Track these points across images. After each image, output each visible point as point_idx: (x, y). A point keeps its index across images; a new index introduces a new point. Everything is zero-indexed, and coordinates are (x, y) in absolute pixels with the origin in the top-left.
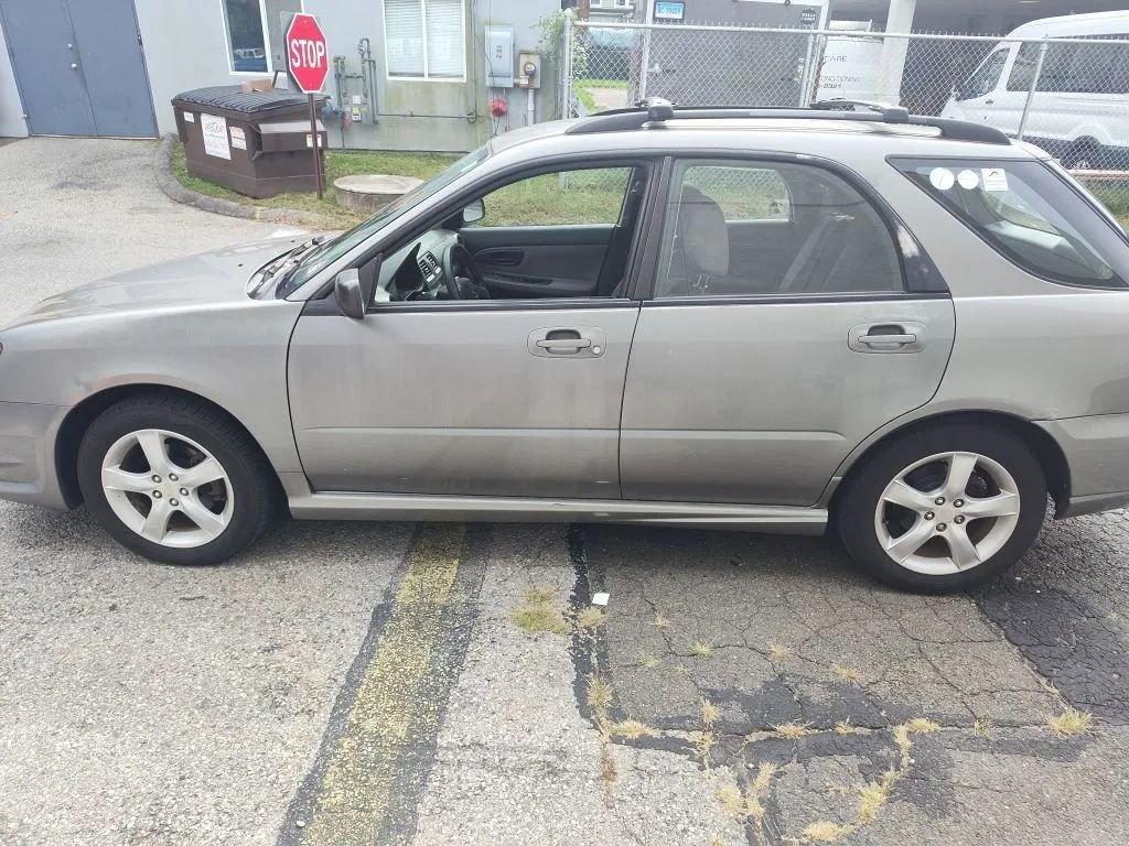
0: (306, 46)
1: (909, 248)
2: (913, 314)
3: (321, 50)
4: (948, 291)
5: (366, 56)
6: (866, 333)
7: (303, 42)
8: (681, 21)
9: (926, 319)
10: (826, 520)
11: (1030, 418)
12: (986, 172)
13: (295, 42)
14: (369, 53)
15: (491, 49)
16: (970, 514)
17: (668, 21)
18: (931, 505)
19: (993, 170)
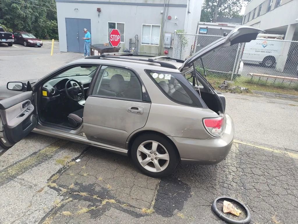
0: (115, 36)
1: (144, 91)
2: (141, 106)
3: (119, 37)
4: (151, 101)
5: (137, 39)
6: (130, 108)
7: (114, 35)
8: (206, 34)
9: (144, 107)
10: (127, 152)
11: (166, 135)
12: (166, 75)
13: (112, 35)
14: (137, 38)
15: (165, 39)
16: (158, 158)
17: (203, 33)
18: (149, 153)
19: (168, 75)
